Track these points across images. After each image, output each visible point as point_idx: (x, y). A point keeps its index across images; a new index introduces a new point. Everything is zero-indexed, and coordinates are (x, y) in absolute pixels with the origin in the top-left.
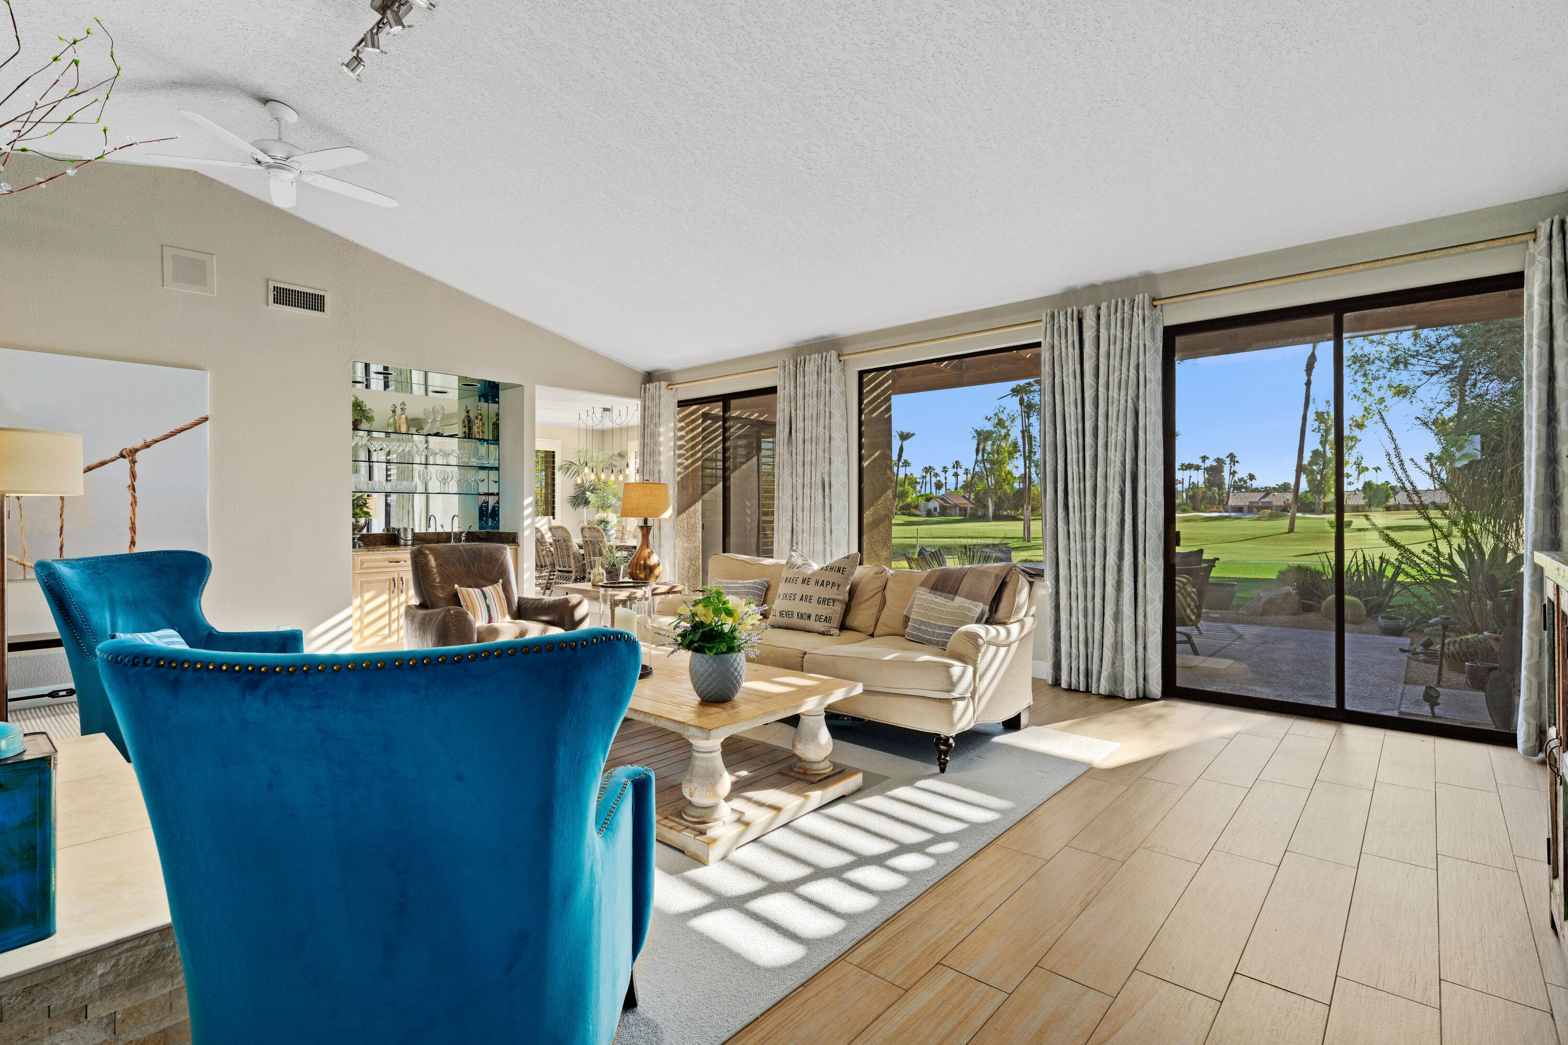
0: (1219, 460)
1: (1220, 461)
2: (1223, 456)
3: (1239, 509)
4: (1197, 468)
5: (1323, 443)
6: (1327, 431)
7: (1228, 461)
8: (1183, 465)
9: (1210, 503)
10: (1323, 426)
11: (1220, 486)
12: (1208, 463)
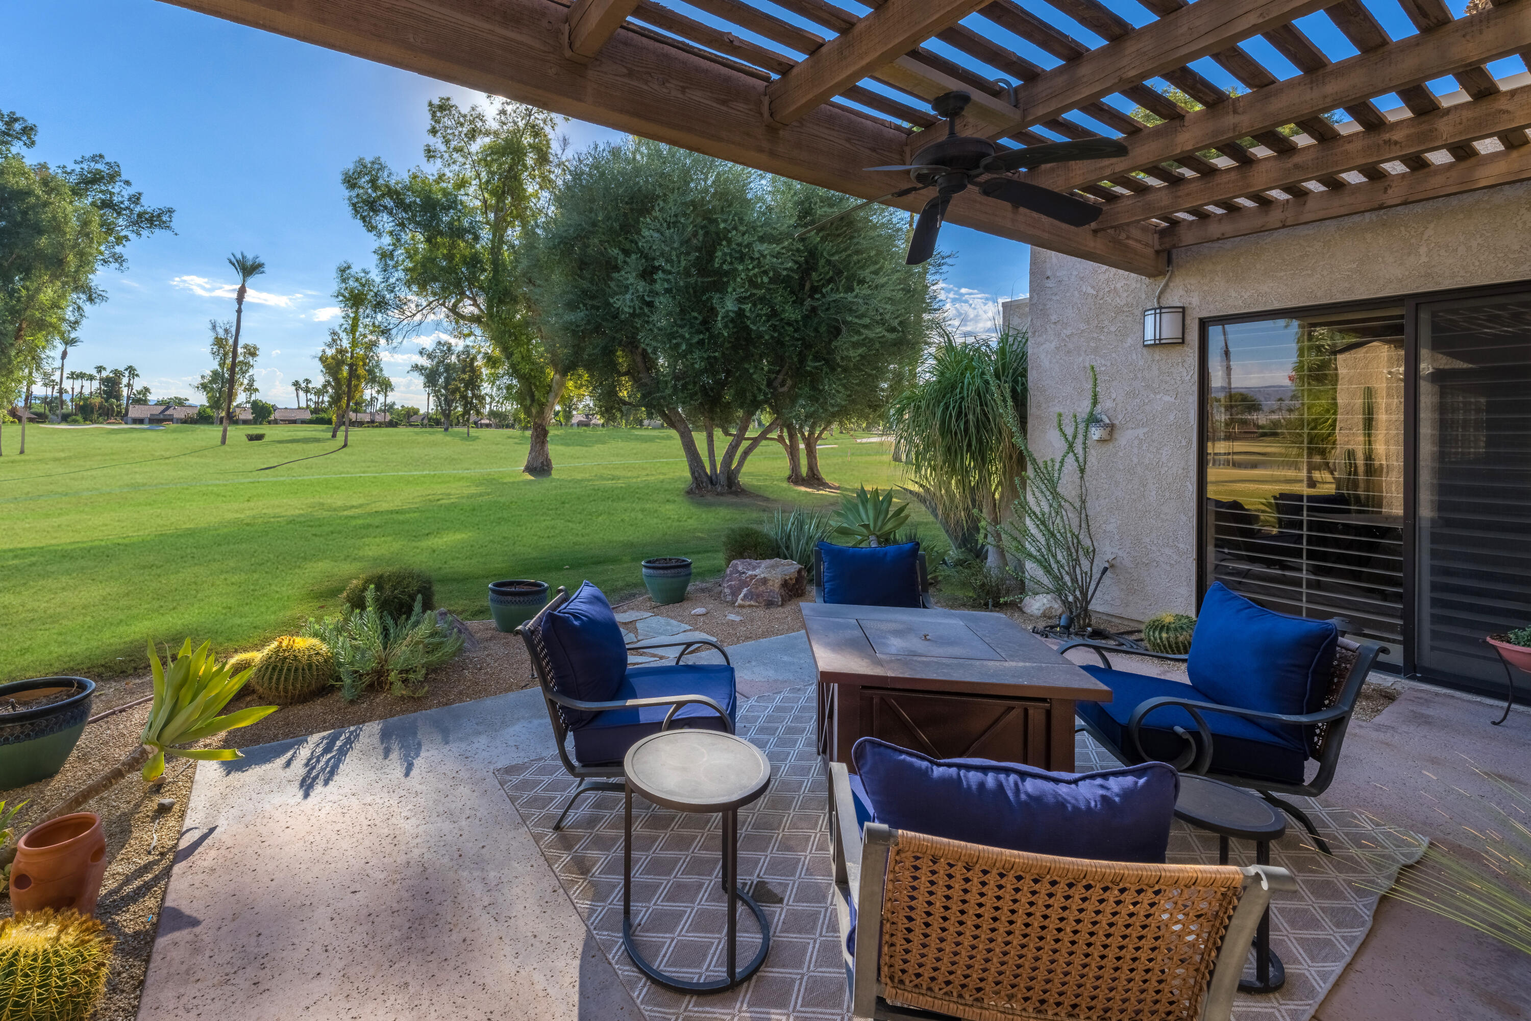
0: (116, 372)
1: (118, 374)
2: (122, 369)
3: (141, 421)
4: (91, 378)
5: (222, 365)
6: (225, 354)
7: (127, 374)
8: (73, 373)
9: (107, 415)
10: (222, 351)
11: (118, 397)
12: (104, 374)
